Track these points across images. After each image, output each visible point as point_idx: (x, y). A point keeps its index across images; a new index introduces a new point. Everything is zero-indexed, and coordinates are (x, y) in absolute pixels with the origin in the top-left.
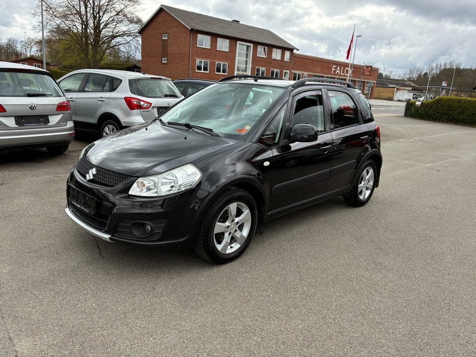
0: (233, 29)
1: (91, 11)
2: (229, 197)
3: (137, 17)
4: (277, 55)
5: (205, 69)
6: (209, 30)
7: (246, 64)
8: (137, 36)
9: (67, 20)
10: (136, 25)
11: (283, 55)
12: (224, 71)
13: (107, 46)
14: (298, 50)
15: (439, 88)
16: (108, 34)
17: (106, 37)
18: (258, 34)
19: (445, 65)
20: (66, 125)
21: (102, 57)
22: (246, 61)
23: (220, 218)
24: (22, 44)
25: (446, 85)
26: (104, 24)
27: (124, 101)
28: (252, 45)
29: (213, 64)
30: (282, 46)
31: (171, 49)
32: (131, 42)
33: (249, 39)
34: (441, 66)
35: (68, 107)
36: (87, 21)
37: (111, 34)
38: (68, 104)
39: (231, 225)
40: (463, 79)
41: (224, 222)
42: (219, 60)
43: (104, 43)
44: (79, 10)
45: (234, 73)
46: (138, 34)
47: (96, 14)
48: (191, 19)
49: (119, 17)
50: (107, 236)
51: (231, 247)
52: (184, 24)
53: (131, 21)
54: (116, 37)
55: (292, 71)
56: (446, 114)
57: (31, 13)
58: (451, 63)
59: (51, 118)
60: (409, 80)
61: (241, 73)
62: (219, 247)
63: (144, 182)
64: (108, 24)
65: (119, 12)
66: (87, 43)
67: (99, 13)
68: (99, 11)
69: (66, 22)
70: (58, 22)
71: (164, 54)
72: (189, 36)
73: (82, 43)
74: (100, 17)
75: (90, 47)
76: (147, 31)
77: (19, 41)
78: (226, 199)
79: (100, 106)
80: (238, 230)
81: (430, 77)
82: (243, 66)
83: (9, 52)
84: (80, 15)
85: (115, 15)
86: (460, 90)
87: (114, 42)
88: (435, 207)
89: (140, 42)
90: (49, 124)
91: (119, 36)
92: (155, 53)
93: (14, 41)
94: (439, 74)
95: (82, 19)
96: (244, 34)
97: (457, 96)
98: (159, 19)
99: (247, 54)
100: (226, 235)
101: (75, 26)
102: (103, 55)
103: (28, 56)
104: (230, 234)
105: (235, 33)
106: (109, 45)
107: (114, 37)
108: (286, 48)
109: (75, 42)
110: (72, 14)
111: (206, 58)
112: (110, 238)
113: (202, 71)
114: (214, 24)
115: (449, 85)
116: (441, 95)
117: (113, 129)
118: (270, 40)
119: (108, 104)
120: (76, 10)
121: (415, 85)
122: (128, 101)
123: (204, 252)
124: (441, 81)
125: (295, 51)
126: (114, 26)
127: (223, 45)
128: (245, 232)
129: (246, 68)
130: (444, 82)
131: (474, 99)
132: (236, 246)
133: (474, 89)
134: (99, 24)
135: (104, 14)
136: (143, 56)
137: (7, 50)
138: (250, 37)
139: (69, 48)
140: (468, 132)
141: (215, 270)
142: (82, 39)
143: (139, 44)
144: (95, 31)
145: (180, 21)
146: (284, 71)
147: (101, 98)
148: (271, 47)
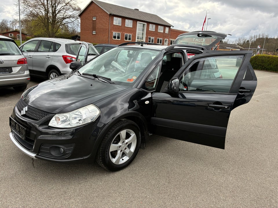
0: (135, 14)
1: (51, 3)
2: (120, 127)
3: (78, 6)
4: (161, 29)
5: (118, 38)
6: (120, 15)
7: (143, 35)
8: (78, 18)
9: (36, 8)
10: (77, 12)
11: (164, 30)
12: (129, 39)
13: (60, 24)
14: (173, 27)
15: (256, 49)
16: (60, 17)
17: (59, 18)
18: (149, 17)
19: (260, 36)
20: (24, 73)
21: (57, 30)
22: (143, 33)
23: (114, 141)
24: (11, 22)
25: (260, 48)
26: (58, 11)
27: (62, 58)
28: (146, 24)
29: (123, 35)
30: (164, 24)
31: (98, 26)
32: (74, 21)
33: (144, 20)
34: (257, 36)
35: (26, 62)
36: (48, 9)
37: (63, 16)
38: (25, 60)
39: (122, 145)
40: (270, 44)
41: (117, 143)
42: (127, 32)
43: (58, 22)
44: (43, 2)
45: (135, 40)
46: (78, 17)
47: (54, 5)
48: (110, 8)
49: (67, 6)
50: (33, 155)
51: (123, 160)
52: (106, 11)
53: (75, 9)
54: (65, 18)
55: (170, 39)
56: (260, 65)
57: (15, 4)
58: (263, 35)
59: (13, 69)
60: (238, 44)
61: (139, 40)
62: (114, 160)
63: (60, 117)
64: (60, 11)
65: (67, 4)
66: (48, 22)
67: (55, 4)
68: (55, 3)
69: (35, 9)
70: (31, 10)
71: (94, 29)
72: (109, 17)
73: (45, 22)
74: (55, 6)
75: (50, 24)
76: (84, 15)
77: (9, 21)
78: (118, 128)
79: (48, 61)
80: (127, 148)
81: (250, 42)
82: (141, 36)
83: (3, 27)
84: (44, 5)
85: (65, 6)
86: (268, 50)
87: (64, 21)
88: (257, 126)
89: (80, 22)
90: (12, 73)
91: (67, 18)
92: (89, 28)
93: (5, 21)
94: (256, 41)
95: (45, 7)
96: (141, 17)
97: (266, 54)
98: (91, 8)
99: (143, 29)
100: (119, 152)
101: (41, 12)
102: (58, 29)
103: (14, 30)
104: (121, 151)
105: (136, 16)
106: (61, 23)
107: (64, 18)
108: (166, 26)
109: (41, 21)
110: (39, 5)
111: (119, 31)
112: (35, 156)
113: (117, 39)
114: (124, 11)
115: (261, 48)
116: (257, 53)
117: (56, 76)
118: (157, 20)
119: (52, 59)
120: (41, 2)
121: (242, 48)
122: (65, 58)
123: (103, 165)
124: (257, 45)
125: (171, 27)
126: (64, 12)
127: (129, 24)
128: (133, 149)
129: (143, 37)
130: (258, 46)
131: (277, 56)
132: (126, 159)
133: (277, 50)
134: (55, 11)
135: (58, 5)
136: (81, 30)
137: (2, 26)
138: (145, 19)
139: (37, 25)
140: (274, 76)
141: (111, 176)
142: (45, 20)
143: (79, 23)
144: (53, 15)
145: (104, 9)
146: (165, 39)
147: (48, 55)
148: (157, 25)
